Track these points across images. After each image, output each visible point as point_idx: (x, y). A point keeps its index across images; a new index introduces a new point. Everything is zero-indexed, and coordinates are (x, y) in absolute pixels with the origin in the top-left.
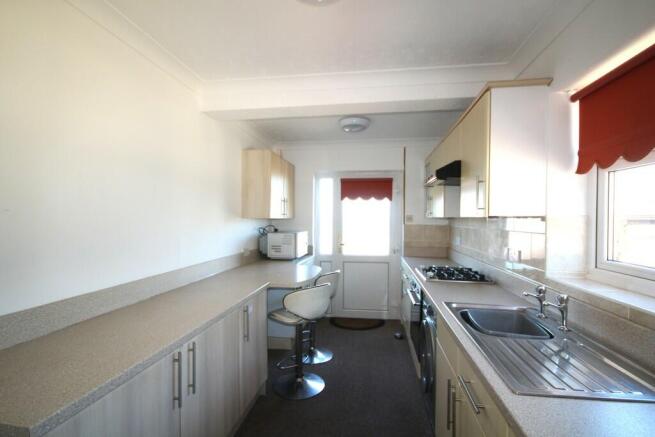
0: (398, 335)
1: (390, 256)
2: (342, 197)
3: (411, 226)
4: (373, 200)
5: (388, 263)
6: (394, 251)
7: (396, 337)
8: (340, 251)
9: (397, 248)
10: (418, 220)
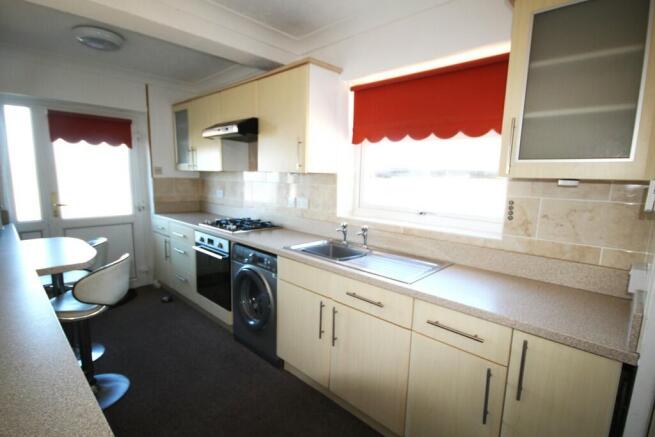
0: (165, 298)
1: (134, 216)
2: (53, 137)
3: (161, 179)
4: (104, 146)
5: (132, 224)
6: (140, 208)
7: (164, 301)
8: (56, 214)
9: (142, 205)
10: (168, 172)
